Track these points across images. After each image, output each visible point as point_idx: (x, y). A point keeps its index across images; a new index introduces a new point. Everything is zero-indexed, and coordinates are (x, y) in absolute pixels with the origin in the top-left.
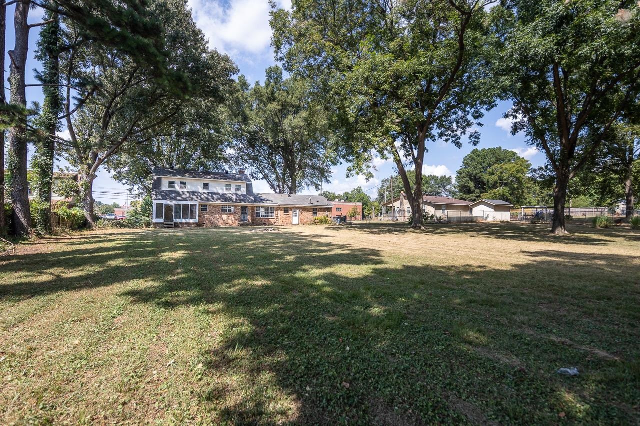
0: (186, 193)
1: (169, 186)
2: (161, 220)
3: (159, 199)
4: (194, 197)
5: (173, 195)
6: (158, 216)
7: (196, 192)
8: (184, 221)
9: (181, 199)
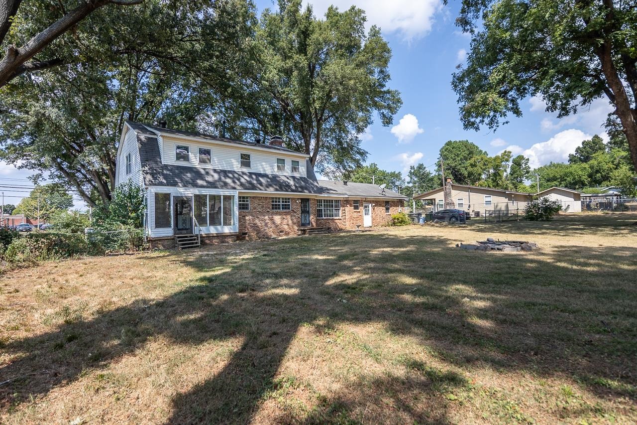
0: (212, 173)
1: (179, 157)
2: (168, 232)
3: (161, 184)
4: (229, 181)
5: (189, 175)
6: (161, 221)
7: (230, 172)
8: (213, 230)
9: (205, 184)
